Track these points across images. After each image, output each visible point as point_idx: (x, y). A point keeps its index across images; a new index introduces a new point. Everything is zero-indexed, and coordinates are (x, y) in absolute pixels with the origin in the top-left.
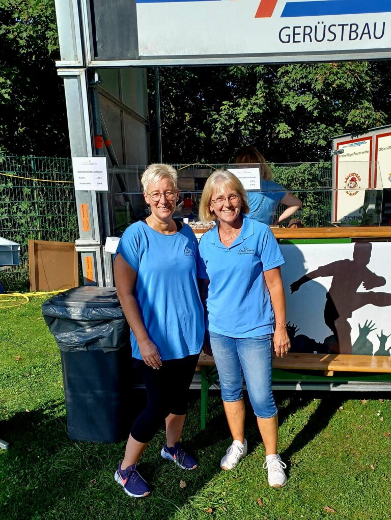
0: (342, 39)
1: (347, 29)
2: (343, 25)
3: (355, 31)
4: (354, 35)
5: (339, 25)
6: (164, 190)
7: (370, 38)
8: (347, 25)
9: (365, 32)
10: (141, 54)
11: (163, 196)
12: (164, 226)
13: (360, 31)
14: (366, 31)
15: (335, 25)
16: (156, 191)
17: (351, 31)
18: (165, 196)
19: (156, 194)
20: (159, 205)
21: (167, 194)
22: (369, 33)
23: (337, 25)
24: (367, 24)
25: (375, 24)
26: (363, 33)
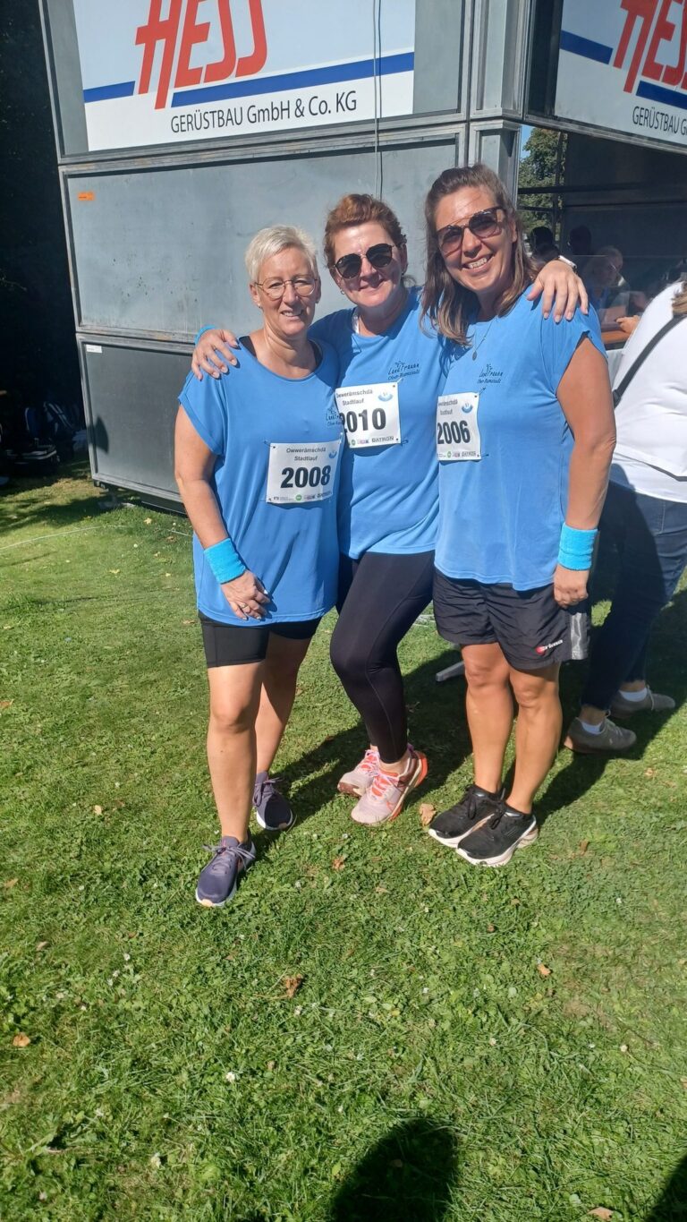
6: (292, 275)
10: (557, 113)
11: (289, 287)
12: (290, 353)
16: (275, 278)
18: (294, 288)
19: (275, 285)
20: (284, 307)
21: (297, 285)
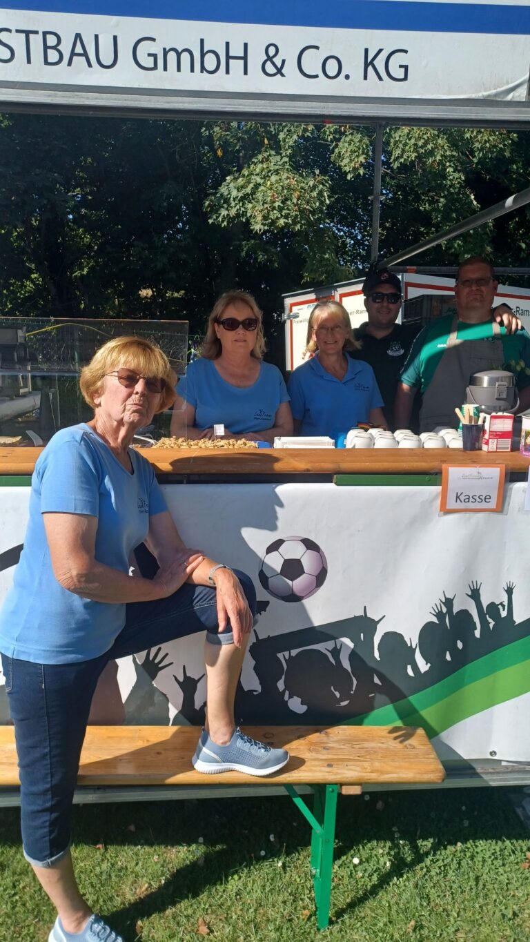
0: (29, 61)
1: (36, 41)
2: (27, 33)
3: (54, 48)
4: (53, 56)
5: (18, 31)
7: (90, 65)
8: (36, 32)
9: (76, 51)
13: (66, 48)
14: (79, 49)
15: (9, 31)
17: (46, 47)
22: (85, 54)
23: (14, 31)
24: (78, 36)
25: (96, 37)
26: (73, 54)
